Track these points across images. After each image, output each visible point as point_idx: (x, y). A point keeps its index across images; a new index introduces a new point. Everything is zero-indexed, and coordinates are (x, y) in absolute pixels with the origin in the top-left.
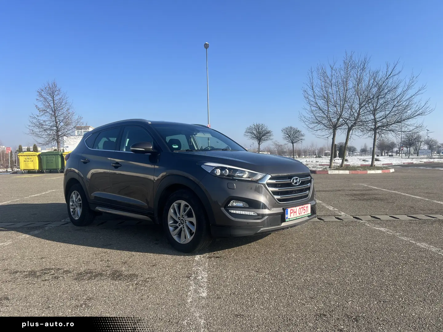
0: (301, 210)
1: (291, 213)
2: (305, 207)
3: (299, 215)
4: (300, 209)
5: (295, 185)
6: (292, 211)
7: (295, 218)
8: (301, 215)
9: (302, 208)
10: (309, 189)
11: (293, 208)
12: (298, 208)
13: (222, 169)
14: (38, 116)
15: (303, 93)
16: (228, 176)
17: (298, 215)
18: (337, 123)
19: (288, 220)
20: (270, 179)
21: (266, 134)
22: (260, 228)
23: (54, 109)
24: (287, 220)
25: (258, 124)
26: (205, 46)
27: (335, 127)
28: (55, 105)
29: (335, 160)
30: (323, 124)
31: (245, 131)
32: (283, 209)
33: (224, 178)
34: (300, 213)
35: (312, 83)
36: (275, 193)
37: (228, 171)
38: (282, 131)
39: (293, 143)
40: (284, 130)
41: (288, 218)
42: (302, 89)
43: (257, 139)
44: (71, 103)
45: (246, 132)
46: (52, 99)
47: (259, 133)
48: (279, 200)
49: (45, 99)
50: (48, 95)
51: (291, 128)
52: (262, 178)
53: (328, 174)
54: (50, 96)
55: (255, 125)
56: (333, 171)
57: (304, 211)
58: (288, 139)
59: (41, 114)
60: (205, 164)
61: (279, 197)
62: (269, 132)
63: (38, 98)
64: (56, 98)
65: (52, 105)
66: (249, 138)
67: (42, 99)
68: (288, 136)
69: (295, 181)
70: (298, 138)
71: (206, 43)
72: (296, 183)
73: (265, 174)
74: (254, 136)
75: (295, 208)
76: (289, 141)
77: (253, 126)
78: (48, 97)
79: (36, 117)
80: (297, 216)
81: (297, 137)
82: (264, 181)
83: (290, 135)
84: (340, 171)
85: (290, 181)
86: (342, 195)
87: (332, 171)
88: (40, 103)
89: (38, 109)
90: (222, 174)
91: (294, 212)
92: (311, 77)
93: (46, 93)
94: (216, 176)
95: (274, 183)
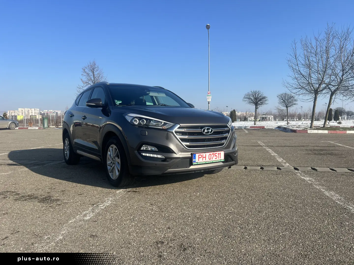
0: (212, 156)
1: (199, 158)
2: (217, 153)
3: (209, 160)
4: (210, 155)
5: (206, 134)
6: (200, 156)
7: (205, 163)
8: (211, 160)
9: (212, 154)
10: (225, 138)
11: (202, 154)
12: (208, 154)
13: (140, 119)
14: (83, 87)
15: (287, 62)
16: (145, 124)
17: (207, 159)
18: (318, 88)
19: (196, 164)
20: (179, 128)
21: (262, 99)
22: (167, 169)
23: (94, 82)
24: (194, 163)
25: (255, 91)
26: (207, 27)
27: (316, 92)
28: (95, 79)
29: (330, 123)
30: (306, 89)
31: (243, 97)
32: (192, 154)
33: (141, 127)
34: (210, 158)
35: (295, 53)
36: (183, 140)
37: (145, 121)
38: (277, 97)
39: (287, 107)
40: (279, 96)
41: (196, 162)
42: (287, 59)
43: (254, 103)
44: (106, 77)
45: (245, 98)
46: (93, 74)
47: (256, 99)
48: (188, 146)
49: (88, 74)
50: (90, 71)
51: (285, 94)
52: (172, 127)
53: (307, 133)
54: (91, 72)
55: (253, 91)
56: (313, 130)
57: (214, 157)
58: (282, 103)
59: (85, 85)
60: (128, 115)
61: (188, 144)
62: (264, 98)
63: (83, 74)
64: (96, 73)
65: (93, 79)
66: (247, 103)
67: (85, 74)
68: (282, 101)
69: (206, 131)
70: (292, 103)
71: (208, 24)
72: (208, 132)
73: (174, 124)
74: (251, 101)
75: (204, 154)
76: (283, 105)
77: (251, 92)
78: (89, 72)
79: (81, 87)
80: (206, 161)
81: (290, 102)
82: (173, 129)
83: (284, 100)
84: (319, 130)
85: (201, 130)
86: (301, 150)
87: (311, 130)
88: (85, 77)
89: (83, 82)
90: (139, 123)
91: (203, 157)
92: (294, 47)
93: (89, 70)
94: (134, 125)
95: (183, 131)
